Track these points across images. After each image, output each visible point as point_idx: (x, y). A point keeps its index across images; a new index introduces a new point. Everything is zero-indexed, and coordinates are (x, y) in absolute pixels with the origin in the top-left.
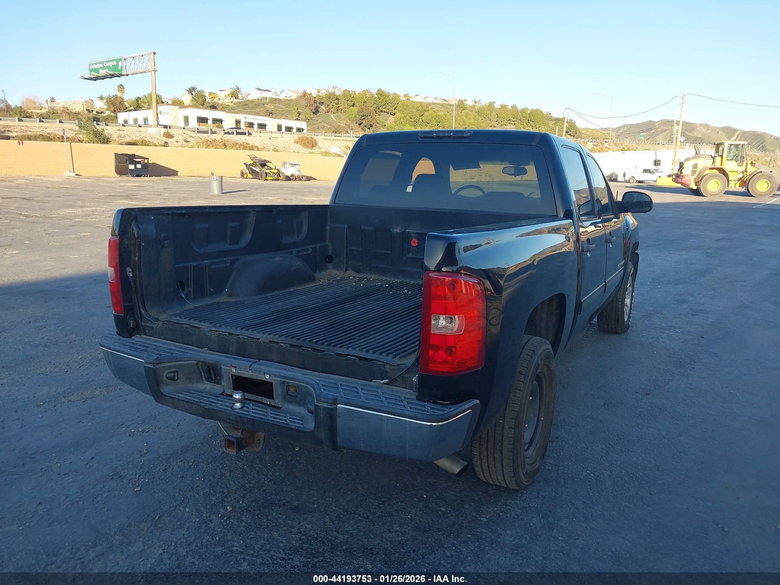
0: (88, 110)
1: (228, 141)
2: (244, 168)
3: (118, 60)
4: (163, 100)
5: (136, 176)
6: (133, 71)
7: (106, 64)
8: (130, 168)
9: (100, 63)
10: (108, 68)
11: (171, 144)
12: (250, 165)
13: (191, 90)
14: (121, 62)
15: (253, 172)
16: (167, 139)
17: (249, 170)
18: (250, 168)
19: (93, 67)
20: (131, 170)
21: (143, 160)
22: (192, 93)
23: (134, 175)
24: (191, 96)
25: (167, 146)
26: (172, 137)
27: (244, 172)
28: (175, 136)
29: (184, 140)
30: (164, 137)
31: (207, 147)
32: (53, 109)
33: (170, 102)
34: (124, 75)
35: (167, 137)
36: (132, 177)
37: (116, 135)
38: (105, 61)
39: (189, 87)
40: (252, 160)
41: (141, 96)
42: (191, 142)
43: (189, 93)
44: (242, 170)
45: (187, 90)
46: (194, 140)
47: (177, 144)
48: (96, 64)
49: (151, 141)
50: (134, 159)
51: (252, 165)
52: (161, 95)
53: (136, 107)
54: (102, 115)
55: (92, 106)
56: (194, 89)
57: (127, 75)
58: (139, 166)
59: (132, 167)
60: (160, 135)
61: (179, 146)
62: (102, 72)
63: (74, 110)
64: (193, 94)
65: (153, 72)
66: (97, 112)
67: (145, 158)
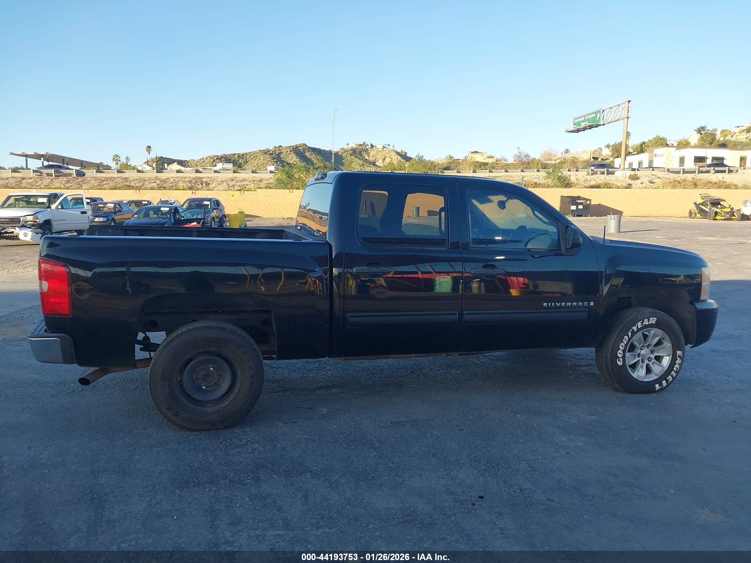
0: (593, 158)
1: (700, 180)
2: (694, 207)
3: (596, 113)
4: (668, 143)
5: (576, 216)
6: (609, 120)
7: (587, 117)
8: (571, 209)
9: (582, 117)
10: (588, 120)
11: (635, 186)
12: (699, 204)
13: (700, 130)
14: (599, 113)
15: (702, 211)
16: (632, 181)
17: (697, 210)
18: (700, 207)
19: (576, 121)
20: (572, 211)
21: (586, 201)
22: (701, 132)
23: (575, 215)
24: (700, 136)
25: (629, 188)
26: (638, 178)
27: (693, 211)
28: (641, 177)
29: (649, 181)
30: (630, 179)
31: (674, 187)
32: (565, 159)
33: (675, 145)
34: (601, 125)
35: (632, 179)
36: (573, 216)
37: (583, 179)
38: (587, 115)
39: (699, 127)
40: (703, 199)
41: (646, 140)
42: (657, 183)
43: (698, 133)
44: (690, 210)
45: (696, 130)
46: (661, 180)
47: (641, 186)
48: (579, 118)
49: (615, 183)
50: (577, 201)
51: (702, 204)
52: (666, 138)
53: (639, 151)
54: (607, 161)
55: (600, 154)
56: (703, 128)
57: (604, 125)
58: (581, 207)
59: (573, 208)
60: (626, 178)
61: (643, 187)
62: (583, 125)
63: (582, 159)
64: (701, 134)
65: (626, 119)
66: (602, 159)
67: (587, 200)
